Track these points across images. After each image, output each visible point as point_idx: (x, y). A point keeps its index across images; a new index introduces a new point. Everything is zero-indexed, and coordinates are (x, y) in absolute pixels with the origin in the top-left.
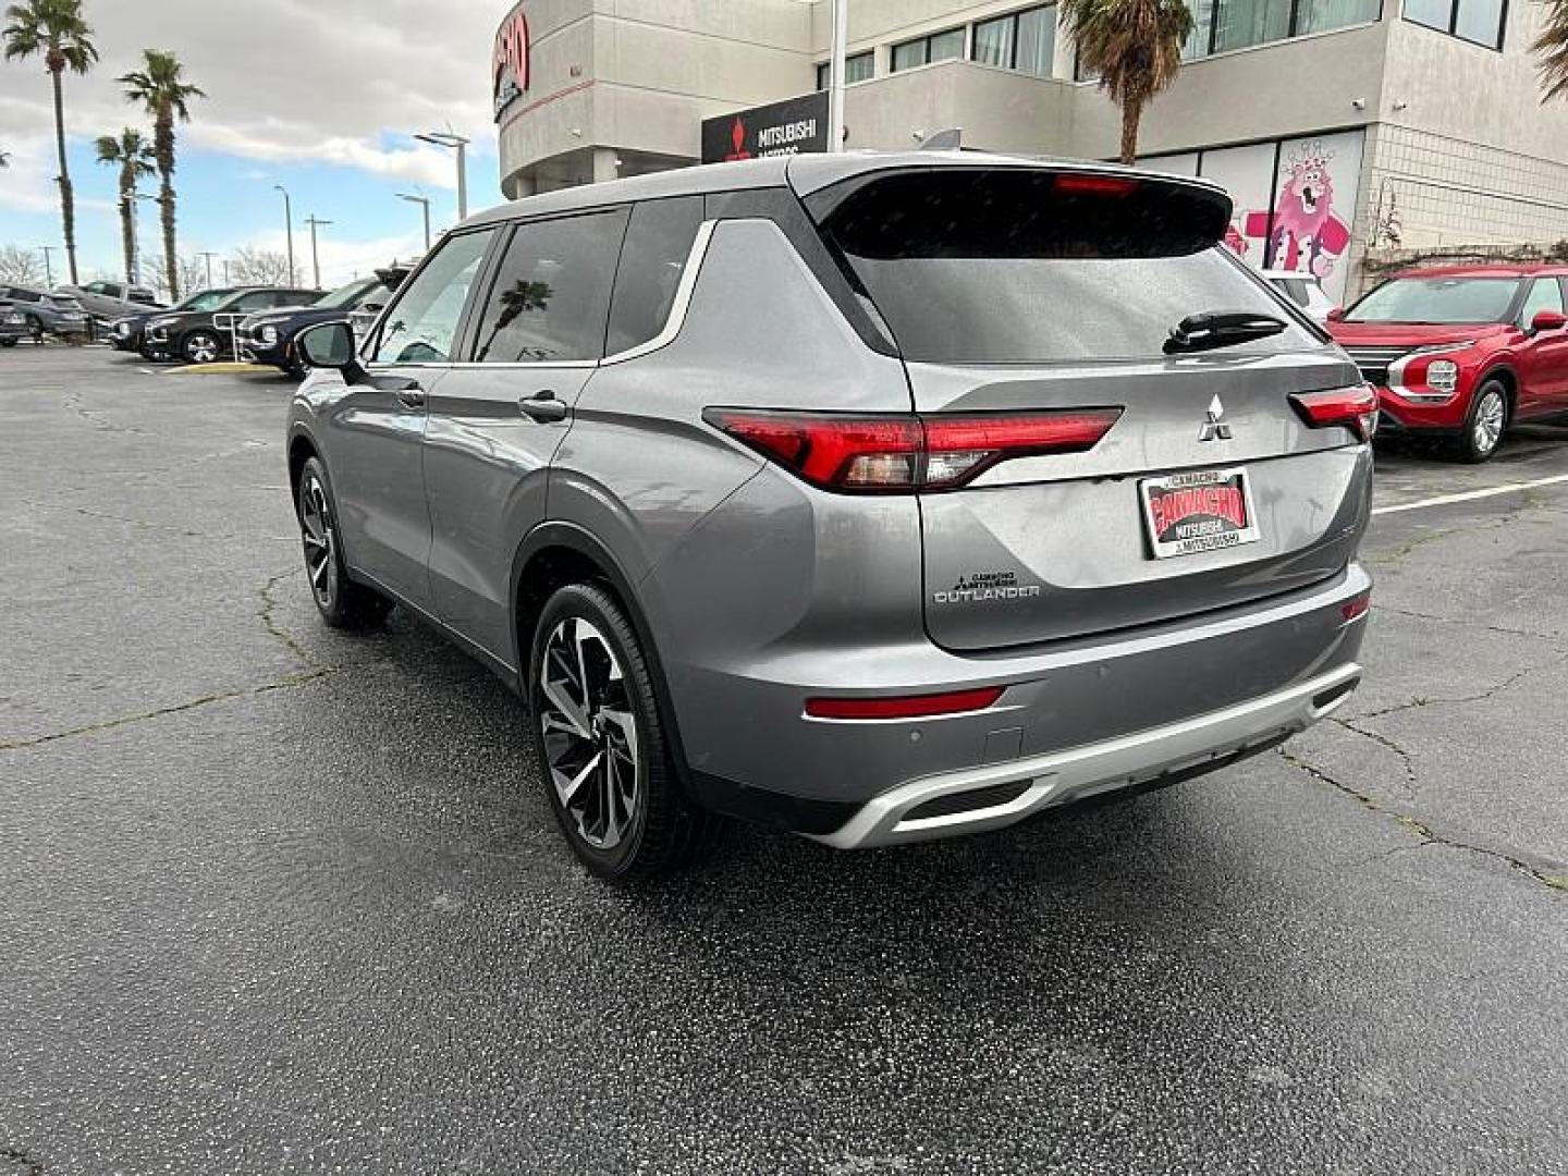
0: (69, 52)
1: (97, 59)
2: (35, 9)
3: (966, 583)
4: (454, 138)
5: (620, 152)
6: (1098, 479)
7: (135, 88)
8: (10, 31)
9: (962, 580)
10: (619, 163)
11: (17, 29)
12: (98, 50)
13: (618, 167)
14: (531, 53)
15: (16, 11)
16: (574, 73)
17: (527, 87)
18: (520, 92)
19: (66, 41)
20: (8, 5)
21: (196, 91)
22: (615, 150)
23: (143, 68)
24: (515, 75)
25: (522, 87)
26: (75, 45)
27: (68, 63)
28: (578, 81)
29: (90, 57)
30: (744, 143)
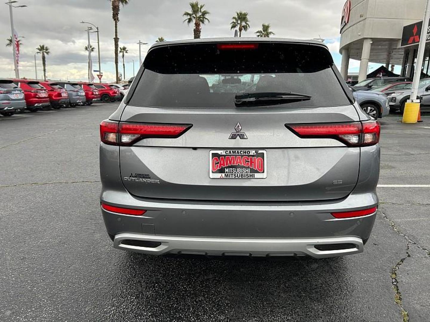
0: (244, 26)
1: (249, 27)
2: (238, 17)
3: (134, 175)
4: (321, 39)
5: (372, 39)
6: (195, 149)
7: (258, 34)
8: (232, 23)
9: (132, 174)
10: (372, 42)
11: (234, 22)
12: (250, 25)
13: (371, 43)
14: (351, 12)
15: (234, 18)
16: (361, 16)
17: (348, 22)
18: (346, 24)
19: (244, 24)
20: (232, 17)
21: (272, 33)
22: (371, 38)
23: (261, 29)
24: (346, 19)
25: (346, 22)
26: (245, 24)
27: (243, 29)
28: (362, 18)
29: (248, 27)
30: (417, 33)
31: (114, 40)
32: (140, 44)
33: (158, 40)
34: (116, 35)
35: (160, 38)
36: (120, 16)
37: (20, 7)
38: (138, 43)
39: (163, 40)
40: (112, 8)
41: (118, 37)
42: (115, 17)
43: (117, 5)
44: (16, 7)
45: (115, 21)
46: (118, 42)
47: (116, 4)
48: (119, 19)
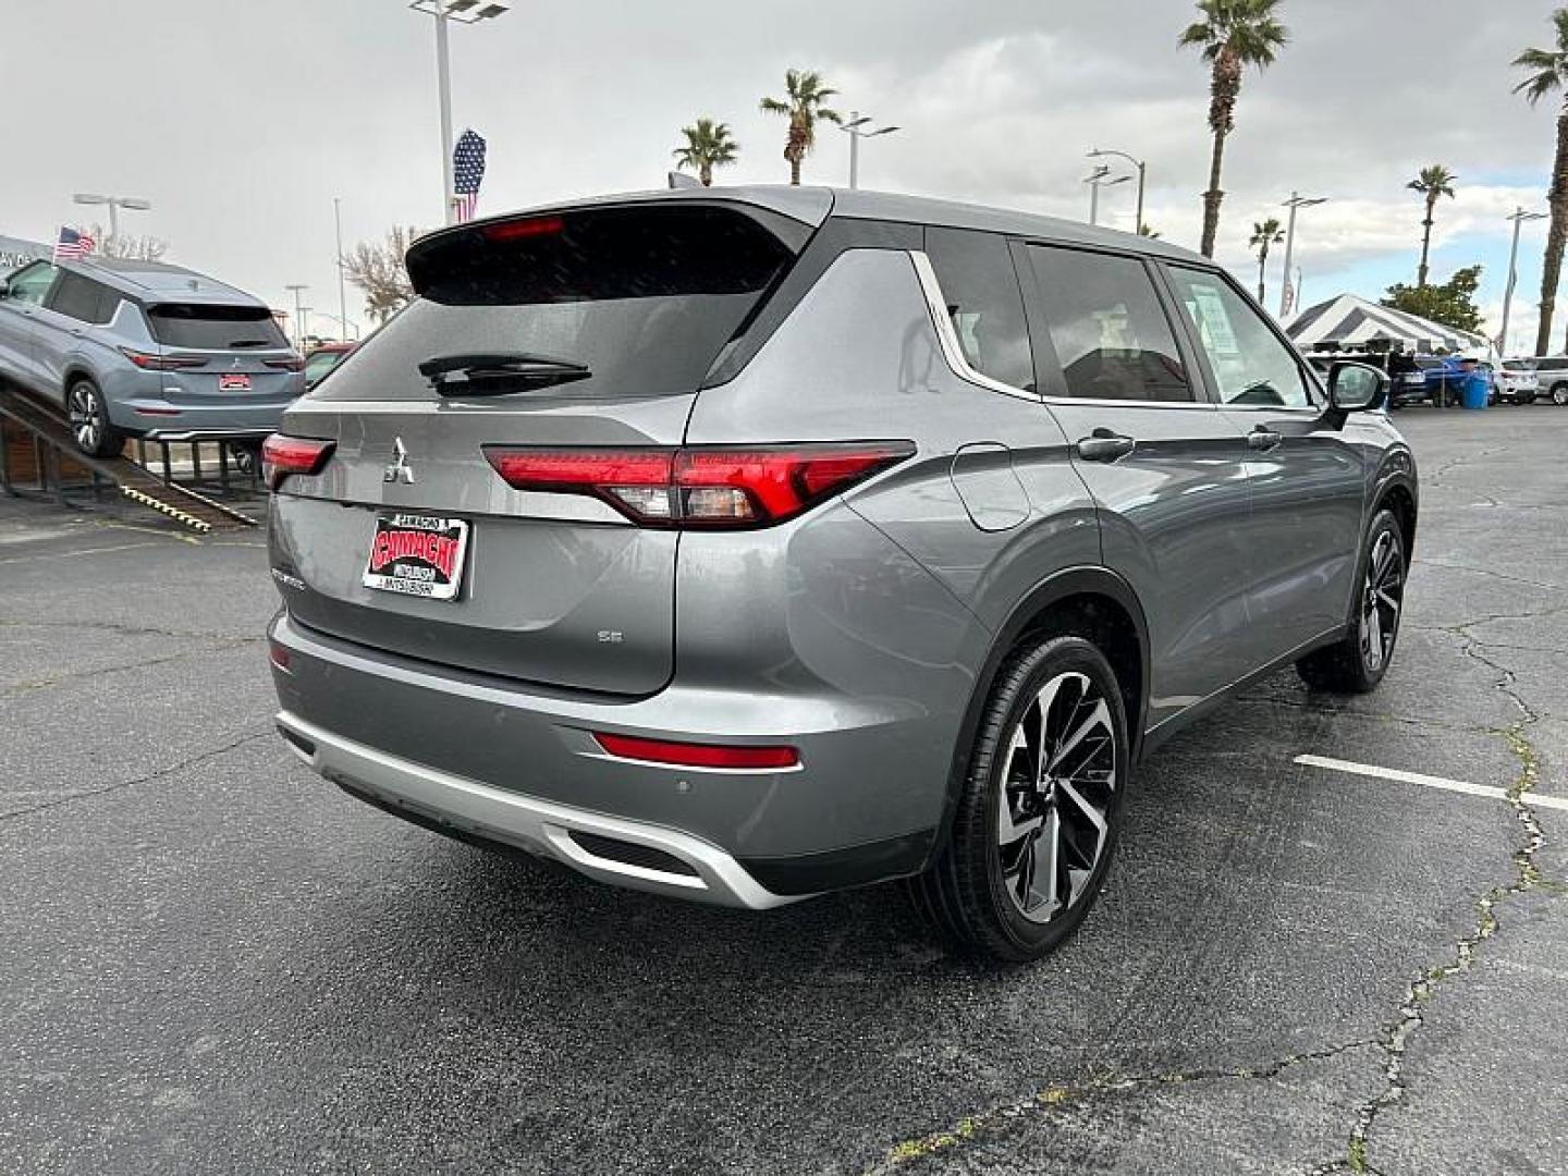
31: (1203, 199)
32: (1294, 208)
33: (1420, 178)
34: (1214, 182)
35: (1430, 168)
36: (1238, 111)
37: (881, 135)
38: (1286, 204)
39: (1443, 175)
40: (1213, 85)
41: (1220, 188)
42: (1220, 117)
43: (1232, 73)
44: (867, 136)
45: (1214, 133)
46: (1217, 205)
47: (1228, 70)
48: (1233, 121)
